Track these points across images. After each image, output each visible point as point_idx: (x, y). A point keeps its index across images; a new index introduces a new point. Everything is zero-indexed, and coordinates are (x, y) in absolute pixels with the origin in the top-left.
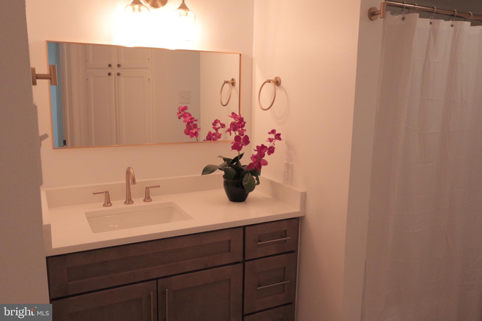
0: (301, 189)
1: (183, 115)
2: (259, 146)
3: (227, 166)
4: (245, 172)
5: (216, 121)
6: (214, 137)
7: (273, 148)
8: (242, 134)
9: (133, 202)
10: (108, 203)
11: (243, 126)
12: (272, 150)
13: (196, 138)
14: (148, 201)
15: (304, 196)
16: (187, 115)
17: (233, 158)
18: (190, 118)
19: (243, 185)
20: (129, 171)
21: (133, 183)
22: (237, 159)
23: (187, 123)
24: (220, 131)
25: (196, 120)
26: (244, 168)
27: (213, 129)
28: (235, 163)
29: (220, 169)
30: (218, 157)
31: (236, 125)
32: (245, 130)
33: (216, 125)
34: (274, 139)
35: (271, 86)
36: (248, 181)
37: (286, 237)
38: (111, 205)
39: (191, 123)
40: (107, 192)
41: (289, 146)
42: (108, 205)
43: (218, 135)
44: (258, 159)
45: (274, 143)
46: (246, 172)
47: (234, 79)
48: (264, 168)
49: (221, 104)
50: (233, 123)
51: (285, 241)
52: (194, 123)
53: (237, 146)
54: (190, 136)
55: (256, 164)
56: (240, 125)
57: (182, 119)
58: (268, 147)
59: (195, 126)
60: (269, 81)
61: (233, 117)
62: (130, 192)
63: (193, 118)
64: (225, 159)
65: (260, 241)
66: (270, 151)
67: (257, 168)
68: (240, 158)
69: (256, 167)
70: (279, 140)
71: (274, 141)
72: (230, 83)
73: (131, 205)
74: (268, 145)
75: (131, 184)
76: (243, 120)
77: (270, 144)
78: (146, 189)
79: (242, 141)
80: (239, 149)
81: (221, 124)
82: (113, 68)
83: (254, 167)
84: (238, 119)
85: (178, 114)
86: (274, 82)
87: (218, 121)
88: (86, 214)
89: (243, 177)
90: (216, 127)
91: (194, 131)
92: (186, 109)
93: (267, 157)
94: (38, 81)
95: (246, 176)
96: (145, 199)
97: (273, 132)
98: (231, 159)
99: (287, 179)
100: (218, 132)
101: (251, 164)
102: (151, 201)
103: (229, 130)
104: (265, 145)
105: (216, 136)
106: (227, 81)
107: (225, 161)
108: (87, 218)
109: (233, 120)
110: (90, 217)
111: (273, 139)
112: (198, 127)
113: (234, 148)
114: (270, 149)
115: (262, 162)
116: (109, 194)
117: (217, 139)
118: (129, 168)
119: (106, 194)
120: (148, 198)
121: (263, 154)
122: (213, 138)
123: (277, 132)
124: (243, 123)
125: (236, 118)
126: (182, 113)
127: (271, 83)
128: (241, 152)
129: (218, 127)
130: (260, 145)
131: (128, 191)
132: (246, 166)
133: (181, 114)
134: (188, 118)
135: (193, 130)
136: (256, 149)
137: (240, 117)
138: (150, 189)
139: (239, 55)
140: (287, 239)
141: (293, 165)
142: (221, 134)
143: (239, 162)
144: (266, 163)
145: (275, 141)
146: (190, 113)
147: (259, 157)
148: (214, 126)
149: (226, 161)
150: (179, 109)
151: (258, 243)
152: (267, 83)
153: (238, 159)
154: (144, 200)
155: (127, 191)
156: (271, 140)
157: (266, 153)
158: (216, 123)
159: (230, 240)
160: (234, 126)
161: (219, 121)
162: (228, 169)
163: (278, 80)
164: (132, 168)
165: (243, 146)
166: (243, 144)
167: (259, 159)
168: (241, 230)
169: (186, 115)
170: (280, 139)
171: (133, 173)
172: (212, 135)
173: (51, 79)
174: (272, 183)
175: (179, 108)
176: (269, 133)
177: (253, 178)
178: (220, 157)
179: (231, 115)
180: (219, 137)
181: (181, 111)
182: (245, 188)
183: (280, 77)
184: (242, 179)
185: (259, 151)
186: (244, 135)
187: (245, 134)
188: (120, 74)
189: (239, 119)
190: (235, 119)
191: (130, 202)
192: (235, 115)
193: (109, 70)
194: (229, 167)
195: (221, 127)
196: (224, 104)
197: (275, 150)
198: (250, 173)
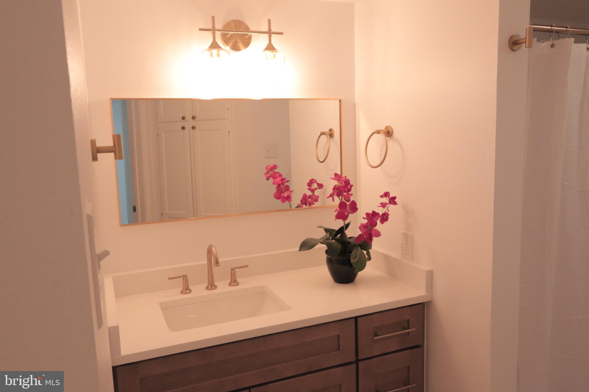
0: (426, 267)
1: (272, 176)
2: (370, 214)
3: (330, 240)
4: (352, 245)
5: (312, 181)
6: (310, 200)
7: (387, 215)
8: (348, 199)
9: (216, 287)
10: (186, 290)
11: (349, 190)
12: (385, 217)
13: (288, 202)
14: (234, 286)
15: (430, 275)
16: (277, 175)
17: (337, 228)
18: (281, 179)
19: (351, 263)
20: (210, 250)
21: (216, 265)
22: (341, 230)
23: (278, 185)
24: (317, 193)
25: (288, 181)
26: (350, 240)
27: (308, 190)
28: (339, 235)
29: (321, 243)
30: (318, 227)
31: (341, 190)
32: (352, 194)
33: (312, 186)
34: (388, 204)
35: (381, 137)
36: (357, 257)
37: (408, 329)
38: (190, 291)
39: (281, 185)
40: (185, 277)
41: (407, 212)
42: (187, 292)
43: (315, 198)
44: (368, 229)
45: (387, 208)
46: (354, 245)
47: (333, 129)
48: (375, 240)
49: (317, 160)
50: (336, 187)
51: (408, 333)
52: (286, 184)
53: (342, 215)
54: (281, 201)
55: (366, 236)
56: (346, 189)
57: (271, 180)
58: (381, 214)
59: (287, 188)
60: (378, 132)
61: (337, 179)
62: (213, 274)
63: (284, 178)
64: (327, 230)
65: (376, 335)
66: (383, 218)
67: (368, 241)
68: (346, 229)
69: (366, 239)
70: (394, 206)
71: (387, 206)
72: (328, 134)
73: (214, 292)
74: (380, 211)
75: (214, 266)
76: (350, 183)
77: (383, 210)
78: (232, 271)
79: (348, 208)
80: (345, 218)
81: (318, 184)
82: (187, 121)
83: (364, 239)
84: (342, 182)
85: (266, 174)
86: (384, 133)
87: (314, 180)
88: (161, 304)
89: (351, 252)
90: (312, 188)
91: (286, 195)
92: (275, 169)
93: (379, 227)
94: (99, 155)
95: (354, 252)
96: (231, 282)
97: (386, 194)
98: (336, 230)
99: (406, 253)
100: (315, 194)
101: (360, 235)
102: (238, 284)
103: (331, 195)
104: (376, 212)
105: (313, 199)
106: (323, 132)
107: (326, 232)
108: (162, 309)
109: (336, 183)
110: (165, 308)
111: (386, 204)
112: (291, 190)
113: (338, 217)
114: (383, 216)
115: (373, 232)
116: (187, 279)
117: (313, 202)
118: (211, 246)
119: (183, 279)
120: (234, 282)
121: (375, 224)
122: (309, 202)
123: (391, 195)
124: (349, 187)
125: (340, 180)
126: (271, 173)
127: (380, 134)
128: (347, 222)
129: (314, 188)
130: (370, 212)
131: (211, 274)
132: (353, 238)
133: (269, 175)
134: (278, 180)
135: (284, 193)
136: (365, 217)
137: (346, 179)
138: (236, 270)
139: (338, 101)
140: (410, 332)
141: (413, 235)
142: (318, 197)
143: (345, 233)
144: (378, 234)
145: (389, 206)
146: (281, 173)
147: (370, 226)
148: (310, 187)
149: (328, 233)
150: (266, 168)
151: (374, 337)
152: (375, 134)
153: (343, 230)
154: (230, 284)
155: (209, 274)
156: (383, 205)
157: (378, 221)
158: (313, 183)
159: (339, 336)
160: (338, 191)
161: (316, 181)
162: (332, 243)
163: (390, 130)
164: (214, 247)
165: (350, 214)
166: (350, 212)
167: (370, 229)
168: (353, 322)
169: (275, 176)
170: (395, 203)
171: (216, 253)
172: (307, 198)
173: (115, 152)
174: (386, 258)
175: (266, 166)
176: (382, 197)
177: (363, 252)
178: (320, 227)
179: (333, 177)
180: (316, 200)
181: (269, 171)
182: (354, 266)
183: (391, 125)
184: (350, 254)
185: (370, 220)
186: (351, 201)
187: (352, 199)
188: (195, 128)
189: (345, 182)
190: (338, 182)
191: (213, 288)
192: (338, 176)
193: (183, 124)
194: (333, 240)
195: (317, 187)
196: (321, 160)
197: (389, 217)
198: (359, 247)
